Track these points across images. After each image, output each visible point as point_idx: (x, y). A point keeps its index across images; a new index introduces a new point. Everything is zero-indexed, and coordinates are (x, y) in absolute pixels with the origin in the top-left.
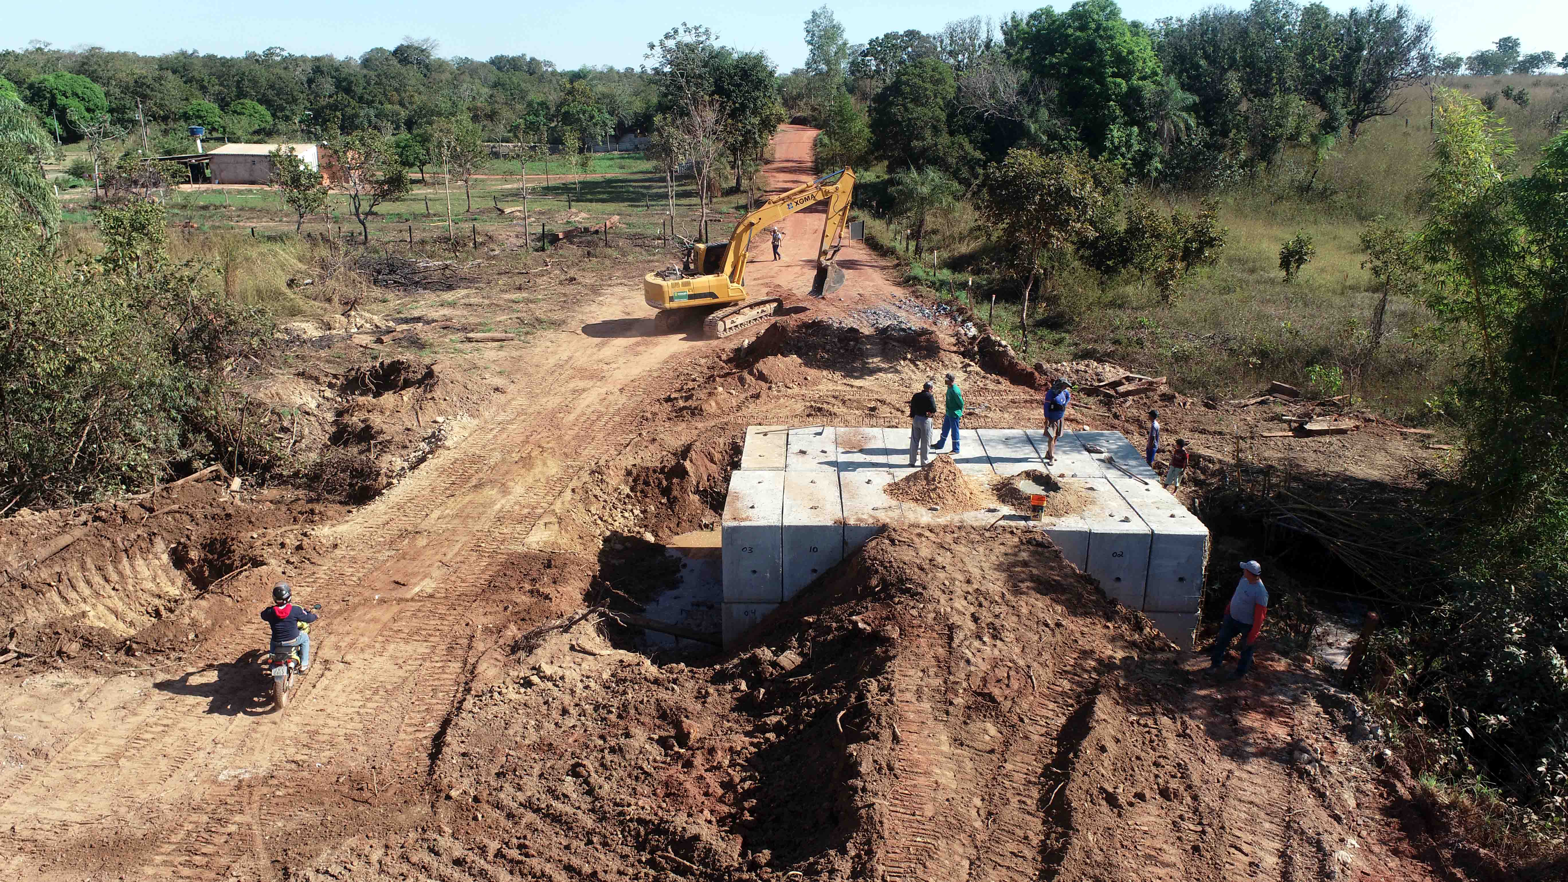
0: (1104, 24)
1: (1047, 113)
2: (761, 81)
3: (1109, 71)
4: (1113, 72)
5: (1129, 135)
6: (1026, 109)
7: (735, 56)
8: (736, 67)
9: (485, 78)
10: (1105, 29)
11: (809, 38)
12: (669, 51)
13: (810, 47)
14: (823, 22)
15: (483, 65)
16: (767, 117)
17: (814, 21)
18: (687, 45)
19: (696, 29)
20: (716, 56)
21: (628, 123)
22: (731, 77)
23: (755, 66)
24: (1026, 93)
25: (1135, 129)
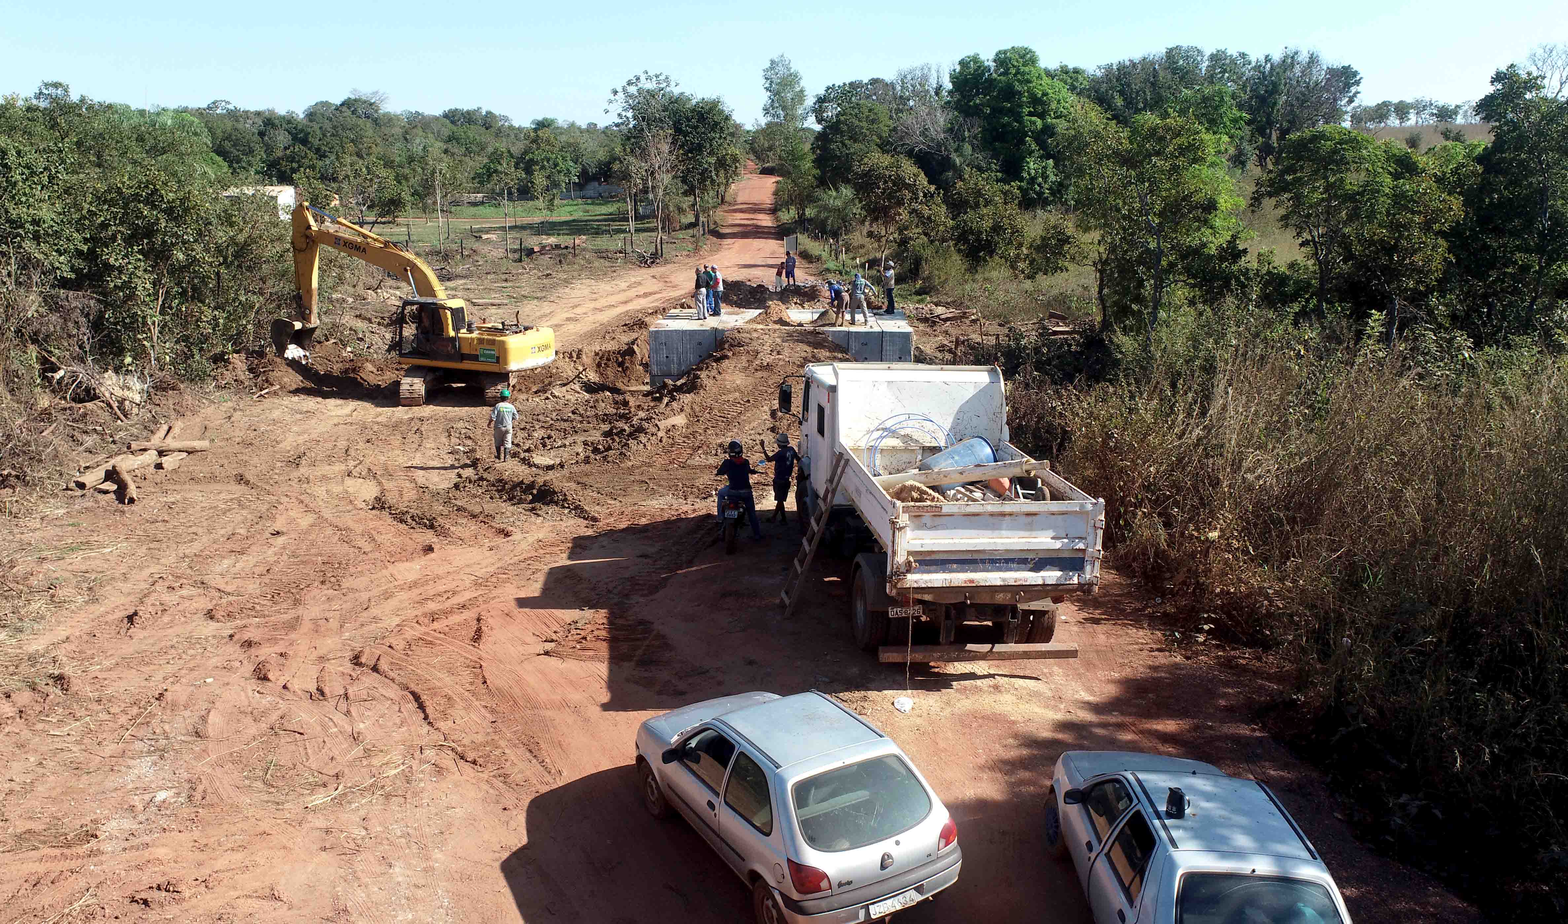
0: (1022, 69)
1: (970, 147)
2: (716, 124)
3: (1026, 110)
4: (1030, 112)
5: (1045, 168)
6: (953, 145)
7: (694, 102)
8: (693, 111)
9: (439, 132)
10: (1023, 74)
11: (767, 85)
12: (631, 96)
13: (769, 93)
14: (781, 70)
15: (436, 118)
16: (724, 156)
17: (772, 68)
18: (648, 91)
19: (657, 76)
20: (676, 101)
21: (592, 170)
22: (689, 120)
23: (711, 109)
24: (953, 131)
25: (1051, 162)
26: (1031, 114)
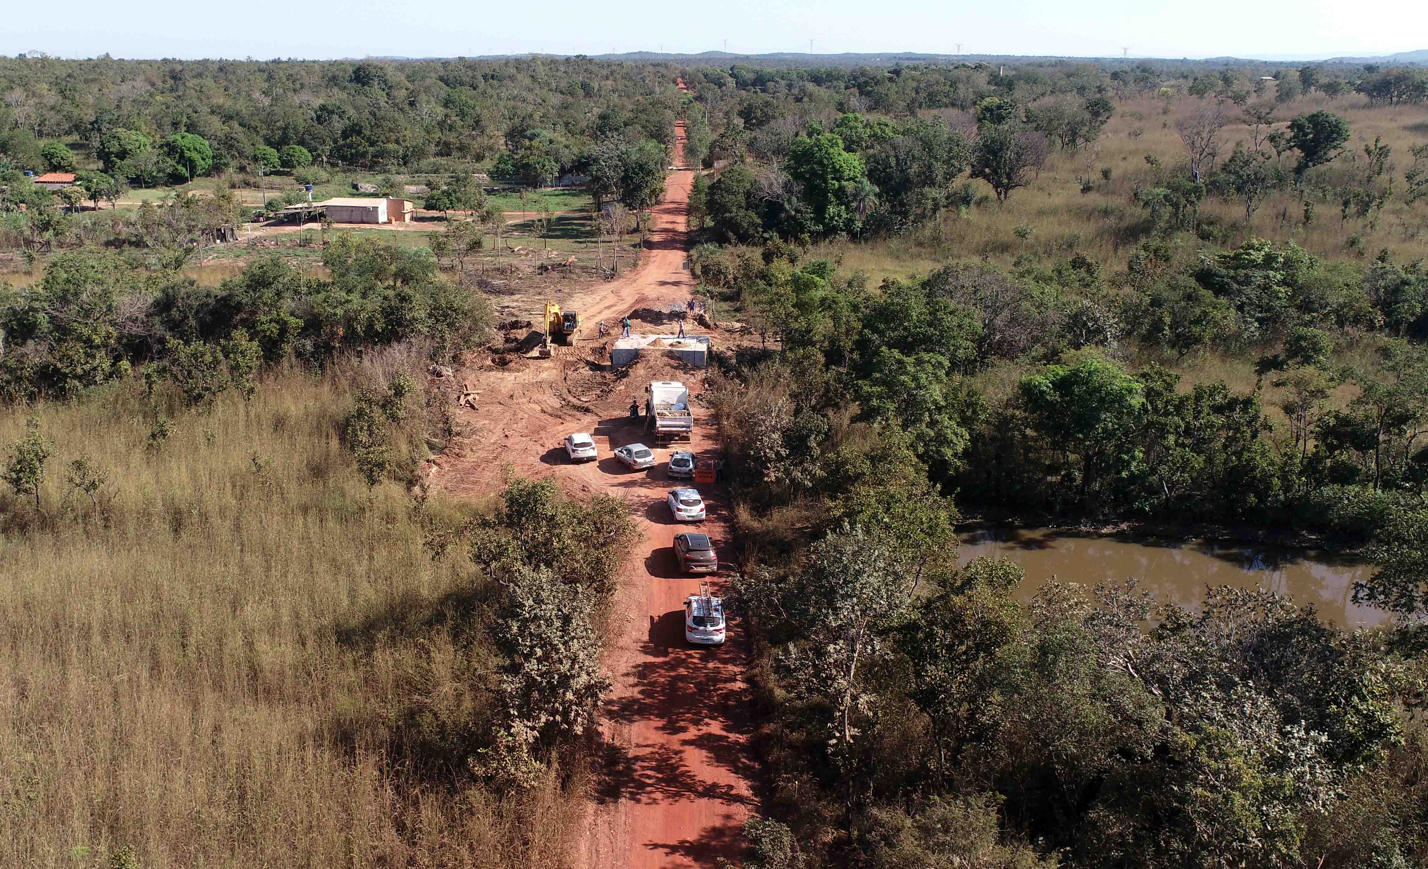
0: (829, 150)
1: (796, 199)
4: (832, 176)
5: (839, 210)
6: (786, 197)
10: (829, 154)
24: (787, 187)
25: (843, 207)
26: (833, 179)
